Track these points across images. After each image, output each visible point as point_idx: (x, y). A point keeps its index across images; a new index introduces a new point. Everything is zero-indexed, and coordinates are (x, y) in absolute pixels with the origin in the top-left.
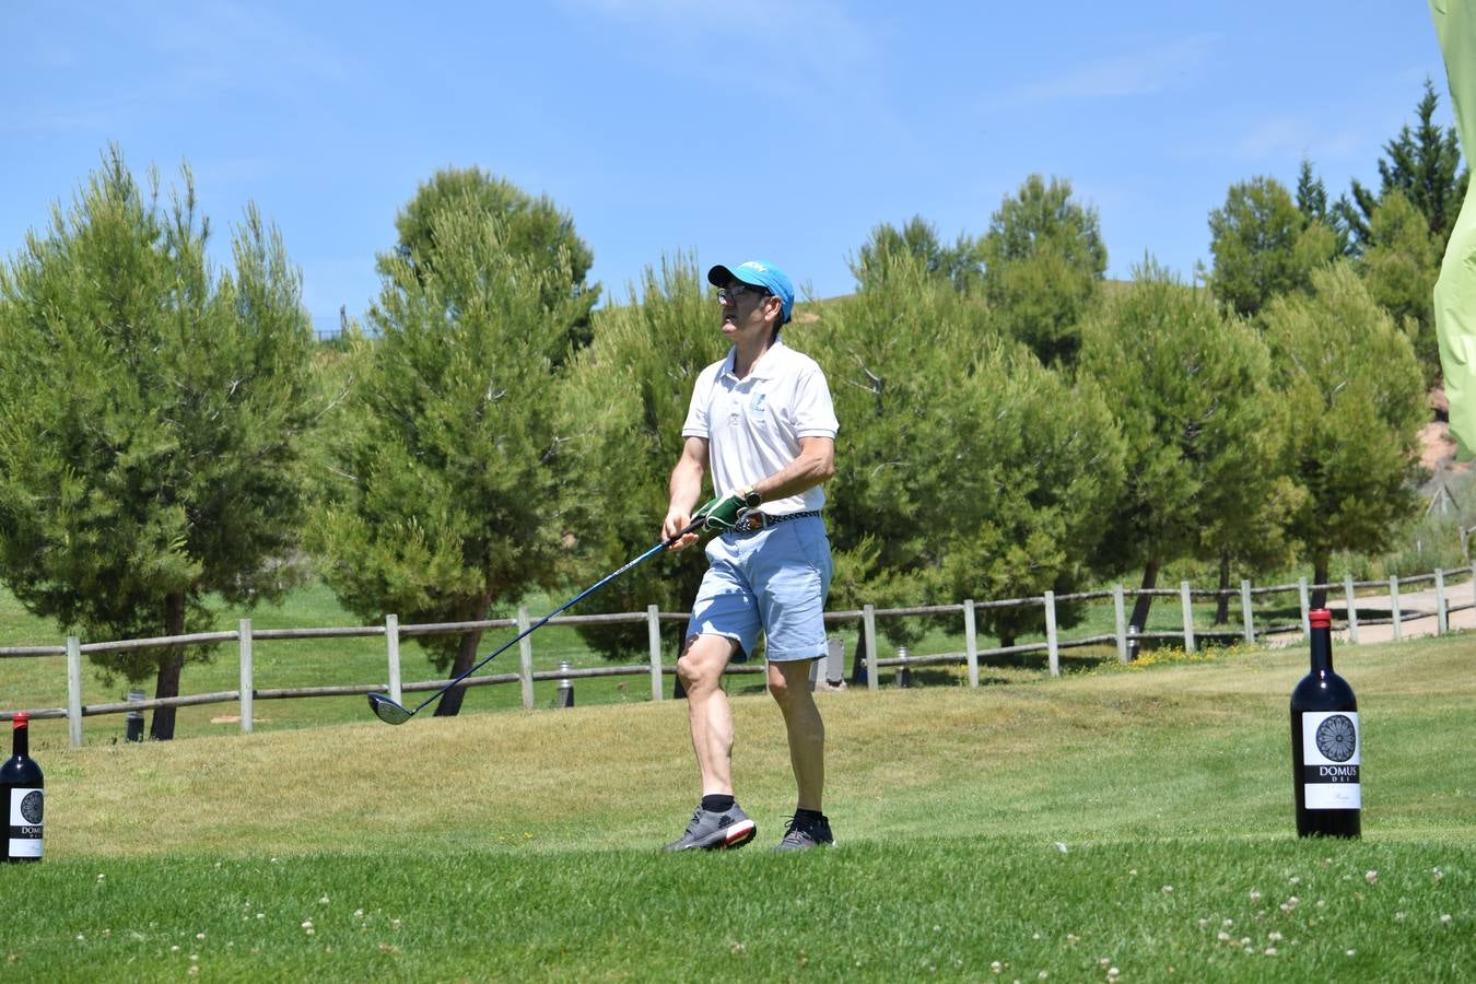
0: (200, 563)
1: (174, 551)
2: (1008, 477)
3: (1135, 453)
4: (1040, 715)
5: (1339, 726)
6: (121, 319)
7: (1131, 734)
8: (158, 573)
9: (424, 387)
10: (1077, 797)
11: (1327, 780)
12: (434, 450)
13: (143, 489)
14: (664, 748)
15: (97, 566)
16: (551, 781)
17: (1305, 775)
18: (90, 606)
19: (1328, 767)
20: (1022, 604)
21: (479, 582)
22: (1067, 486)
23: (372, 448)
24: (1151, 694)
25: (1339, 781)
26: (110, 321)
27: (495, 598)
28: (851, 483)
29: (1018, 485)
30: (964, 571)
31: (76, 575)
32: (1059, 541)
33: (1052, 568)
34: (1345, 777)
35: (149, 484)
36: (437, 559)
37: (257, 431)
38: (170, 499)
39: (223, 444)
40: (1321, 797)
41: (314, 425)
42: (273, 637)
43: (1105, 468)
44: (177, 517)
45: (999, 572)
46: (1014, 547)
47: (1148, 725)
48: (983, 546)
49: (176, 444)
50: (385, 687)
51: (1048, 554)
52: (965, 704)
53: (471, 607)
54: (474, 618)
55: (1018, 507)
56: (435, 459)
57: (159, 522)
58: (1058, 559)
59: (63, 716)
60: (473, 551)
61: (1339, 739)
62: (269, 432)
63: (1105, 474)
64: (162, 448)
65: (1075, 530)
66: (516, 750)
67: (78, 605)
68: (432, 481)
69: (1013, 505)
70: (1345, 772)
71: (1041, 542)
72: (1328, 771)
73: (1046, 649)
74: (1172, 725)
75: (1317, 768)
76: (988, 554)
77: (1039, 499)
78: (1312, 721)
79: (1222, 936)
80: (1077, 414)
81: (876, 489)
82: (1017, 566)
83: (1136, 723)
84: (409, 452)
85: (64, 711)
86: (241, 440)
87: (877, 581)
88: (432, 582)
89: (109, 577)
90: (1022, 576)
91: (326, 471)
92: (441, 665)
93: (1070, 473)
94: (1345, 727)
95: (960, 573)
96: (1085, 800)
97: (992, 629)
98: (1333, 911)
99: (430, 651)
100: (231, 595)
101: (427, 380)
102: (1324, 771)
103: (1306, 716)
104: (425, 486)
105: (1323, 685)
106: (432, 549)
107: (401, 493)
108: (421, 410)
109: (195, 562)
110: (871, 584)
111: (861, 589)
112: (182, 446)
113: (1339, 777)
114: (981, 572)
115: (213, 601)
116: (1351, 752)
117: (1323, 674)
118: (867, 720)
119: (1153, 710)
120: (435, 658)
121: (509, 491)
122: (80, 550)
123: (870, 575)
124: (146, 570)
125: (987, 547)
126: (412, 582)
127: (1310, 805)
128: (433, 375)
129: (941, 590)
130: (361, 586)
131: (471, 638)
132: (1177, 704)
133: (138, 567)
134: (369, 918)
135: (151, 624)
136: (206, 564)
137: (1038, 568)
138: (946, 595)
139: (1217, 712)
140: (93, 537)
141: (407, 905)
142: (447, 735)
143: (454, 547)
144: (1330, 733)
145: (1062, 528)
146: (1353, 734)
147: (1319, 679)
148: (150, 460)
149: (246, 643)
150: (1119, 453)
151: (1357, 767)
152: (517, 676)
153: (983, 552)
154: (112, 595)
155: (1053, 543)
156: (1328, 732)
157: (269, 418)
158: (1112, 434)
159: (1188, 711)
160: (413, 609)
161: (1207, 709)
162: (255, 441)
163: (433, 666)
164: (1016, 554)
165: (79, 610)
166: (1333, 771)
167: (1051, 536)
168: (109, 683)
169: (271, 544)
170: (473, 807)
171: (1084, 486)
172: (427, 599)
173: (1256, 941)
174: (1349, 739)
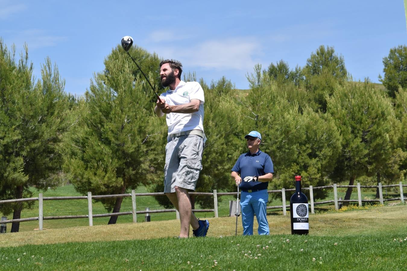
0: (28, 176)
1: (19, 172)
2: (301, 148)
3: (345, 141)
5: (302, 207)
6: (3, 96)
7: (326, 230)
8: (13, 180)
9: (104, 118)
11: (299, 222)
12: (107, 139)
13: (9, 152)
17: (294, 220)
19: (299, 218)
21: (121, 182)
22: (321, 151)
23: (87, 138)
24: (336, 218)
25: (302, 222)
27: (127, 188)
29: (304, 151)
30: (287, 180)
32: (319, 170)
33: (315, 179)
35: (11, 150)
36: (107, 175)
37: (47, 133)
38: (18, 155)
39: (36, 137)
40: (298, 226)
41: (67, 131)
42: (51, 199)
43: (334, 145)
44: (20, 161)
46: (304, 172)
47: (333, 227)
48: (293, 171)
49: (20, 137)
50: (87, 216)
51: (315, 174)
52: (274, 221)
53: (120, 190)
54: (120, 193)
55: (304, 158)
56: (107, 142)
57: (14, 162)
58: (318, 176)
60: (120, 172)
61: (302, 211)
62: (52, 133)
63: (334, 147)
64: (15, 138)
65: (324, 166)
68: (106, 149)
70: (304, 220)
71: (312, 170)
72: (299, 219)
74: (341, 228)
75: (296, 218)
76: (294, 174)
77: (312, 156)
78: (295, 206)
79: (246, 255)
80: (325, 127)
82: (304, 178)
83: (329, 227)
84: (99, 140)
86: (42, 136)
88: (106, 183)
90: (306, 181)
91: (71, 146)
92: (109, 209)
93: (322, 147)
94: (304, 208)
95: (285, 180)
100: (38, 186)
101: (105, 116)
103: (294, 204)
104: (104, 151)
105: (299, 196)
106: (106, 172)
107: (96, 153)
108: (103, 126)
109: (26, 176)
112: (22, 138)
113: (302, 221)
115: (32, 189)
116: (306, 214)
117: (299, 193)
119: (335, 223)
120: (107, 207)
121: (132, 153)
124: (10, 178)
126: (99, 182)
128: (107, 114)
129: (279, 185)
130: (82, 184)
131: (119, 200)
132: (344, 221)
133: (7, 177)
134: (36, 257)
135: (12, 196)
136: (30, 176)
137: (311, 179)
138: (280, 187)
139: (357, 224)
141: (46, 254)
142: (104, 230)
143: (113, 171)
144: (300, 209)
145: (320, 165)
146: (306, 209)
147: (298, 195)
148: (11, 142)
149: (41, 201)
150: (339, 140)
151: (308, 219)
152: (131, 212)
155: (316, 170)
157: (51, 129)
158: (337, 134)
159: (347, 223)
160: (99, 191)
161: (354, 223)
162: (46, 136)
163: (106, 210)
164: (304, 174)
166: (301, 219)
167: (316, 168)
169: (52, 169)
171: (327, 151)
172: (104, 188)
173: (254, 256)
174: (305, 211)
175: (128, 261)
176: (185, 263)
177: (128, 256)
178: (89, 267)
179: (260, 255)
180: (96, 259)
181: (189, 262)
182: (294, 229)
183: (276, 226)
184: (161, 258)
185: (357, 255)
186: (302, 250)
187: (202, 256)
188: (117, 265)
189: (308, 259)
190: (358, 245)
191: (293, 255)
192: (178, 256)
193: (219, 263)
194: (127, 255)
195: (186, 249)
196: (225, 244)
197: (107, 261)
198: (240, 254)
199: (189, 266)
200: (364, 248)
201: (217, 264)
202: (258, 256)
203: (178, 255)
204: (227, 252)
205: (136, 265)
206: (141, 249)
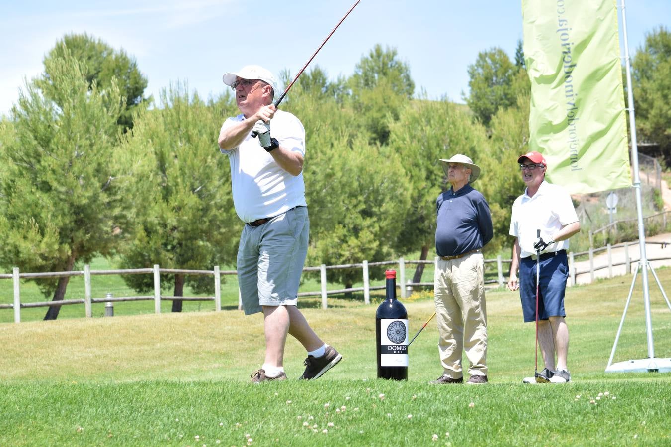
2: (350, 202)
3: (416, 191)
4: (349, 324)
5: (398, 326)
9: (41, 149)
10: (360, 366)
11: (392, 352)
12: (45, 183)
14: (153, 338)
16: (91, 355)
17: (381, 350)
19: (392, 346)
20: (351, 267)
21: (67, 252)
22: (380, 205)
23: (13, 181)
25: (397, 353)
27: (77, 260)
29: (355, 206)
30: (327, 250)
32: (375, 235)
33: (371, 249)
34: (400, 351)
36: (45, 240)
40: (389, 360)
43: (401, 198)
45: (344, 250)
46: (353, 238)
48: (337, 237)
50: (12, 305)
51: (370, 242)
53: (66, 264)
54: (65, 270)
55: (354, 218)
56: (46, 187)
58: (375, 245)
60: (64, 235)
61: (398, 332)
63: (401, 201)
65: (384, 230)
66: (75, 338)
68: (45, 199)
69: (353, 216)
70: (400, 348)
71: (366, 235)
72: (392, 348)
73: (363, 290)
75: (386, 346)
76: (339, 241)
77: (366, 213)
78: (385, 323)
79: (305, 423)
80: (387, 170)
82: (354, 248)
84: (33, 184)
88: (43, 251)
90: (356, 253)
92: (47, 294)
93: (382, 201)
94: (401, 327)
95: (325, 251)
96: (364, 367)
97: (341, 280)
98: (360, 413)
99: (41, 287)
101: (42, 146)
102: (390, 348)
103: (382, 321)
104: (40, 201)
105: (391, 306)
106: (43, 235)
107: (28, 205)
108: (39, 162)
113: (397, 351)
114: (335, 250)
116: (404, 339)
117: (391, 301)
118: (259, 325)
120: (44, 290)
121: (85, 205)
125: (339, 238)
126: (32, 251)
127: (383, 364)
128: (45, 142)
129: (315, 259)
130: (5, 253)
131: (63, 280)
137: (365, 249)
138: (316, 262)
142: (39, 331)
143: (54, 233)
145: (377, 229)
146: (405, 330)
147: (389, 303)
150: (408, 190)
151: (407, 347)
152: (83, 300)
153: (336, 240)
155: (372, 237)
156: (393, 329)
158: (405, 181)
160: (33, 264)
163: (43, 296)
164: (353, 241)
166: (394, 348)
167: (372, 233)
170: (48, 368)
171: (388, 206)
172: (40, 260)
173: (320, 426)
174: (403, 332)
175: (81, 431)
176: (191, 436)
177: (82, 420)
178: (8, 440)
179: (331, 424)
180: (21, 425)
181: (198, 437)
182: (383, 365)
184: (144, 426)
185: (515, 428)
186: (410, 416)
187: (221, 424)
188: (61, 438)
189: (423, 435)
190: (513, 407)
191: (394, 426)
192: (177, 423)
193: (254, 440)
194: (80, 416)
195: (192, 407)
196: (263, 399)
197: (42, 429)
198: (295, 422)
199: (199, 444)
200: (525, 415)
201: (252, 442)
202: (329, 428)
203: (177, 420)
204: (269, 416)
205: (96, 439)
206: (106, 406)
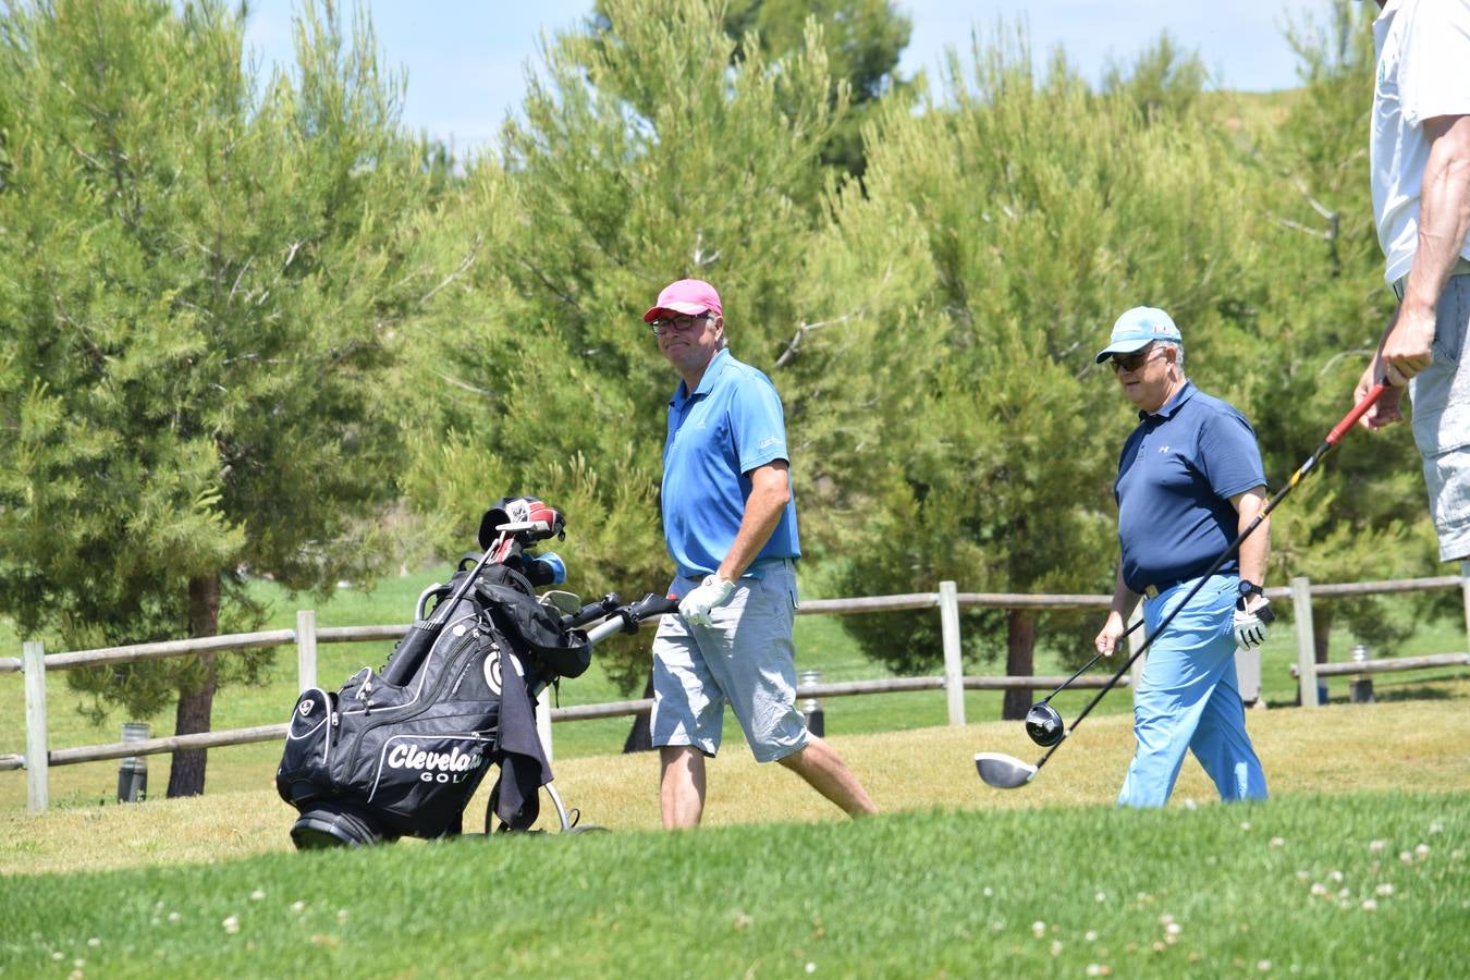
0: (241, 528)
1: (200, 511)
6: (111, 147)
8: (174, 547)
12: (608, 348)
13: (150, 414)
15: (77, 535)
18: (69, 599)
23: (513, 345)
26: (93, 151)
28: (1286, 385)
31: (47, 551)
35: (157, 408)
36: (616, 518)
37: (329, 322)
38: (191, 428)
39: (274, 343)
41: (420, 312)
42: (349, 639)
44: (203, 460)
49: (200, 344)
52: (1428, 726)
56: (612, 364)
57: (175, 465)
59: (18, 766)
62: (349, 323)
64: (179, 349)
67: (50, 597)
68: (608, 396)
79: (1318, 889)
81: (1327, 394)
84: (572, 352)
85: (18, 758)
86: (302, 337)
87: (1332, 542)
88: (609, 554)
89: (97, 553)
91: (441, 383)
92: (628, 684)
99: (609, 662)
100: (292, 576)
101: (598, 237)
104: (597, 405)
106: (609, 504)
107: (557, 416)
108: (588, 285)
109: (233, 527)
110: (1321, 549)
111: (1304, 556)
112: (211, 347)
115: (263, 590)
120: (617, 673)
122: (52, 510)
123: (1319, 534)
124: (157, 540)
126: (577, 553)
128: (606, 228)
133: (142, 537)
134: (310, 911)
135: (167, 626)
136: (251, 530)
140: (71, 490)
141: (359, 893)
143: (642, 498)
148: (159, 368)
149: (307, 649)
154: (103, 583)
157: (347, 302)
162: (325, 338)
163: (615, 687)
165: (50, 606)
168: (98, 717)
169: (354, 496)
173: (1356, 893)
175: (746, 925)
176: (1024, 928)
177: (747, 900)
178: (566, 954)
179: (1388, 889)
180: (594, 916)
181: (1039, 925)
183: (1441, 752)
184: (904, 909)
187: (1101, 897)
188: (697, 945)
192: (987, 900)
193: (1185, 931)
194: (742, 892)
195: (1025, 863)
196: (1210, 838)
197: (647, 925)
198: (1290, 886)
199: (1043, 943)
201: (1178, 934)
202: (1380, 898)
203: (988, 891)
204: (1225, 876)
205: (785, 942)
206: (806, 866)
